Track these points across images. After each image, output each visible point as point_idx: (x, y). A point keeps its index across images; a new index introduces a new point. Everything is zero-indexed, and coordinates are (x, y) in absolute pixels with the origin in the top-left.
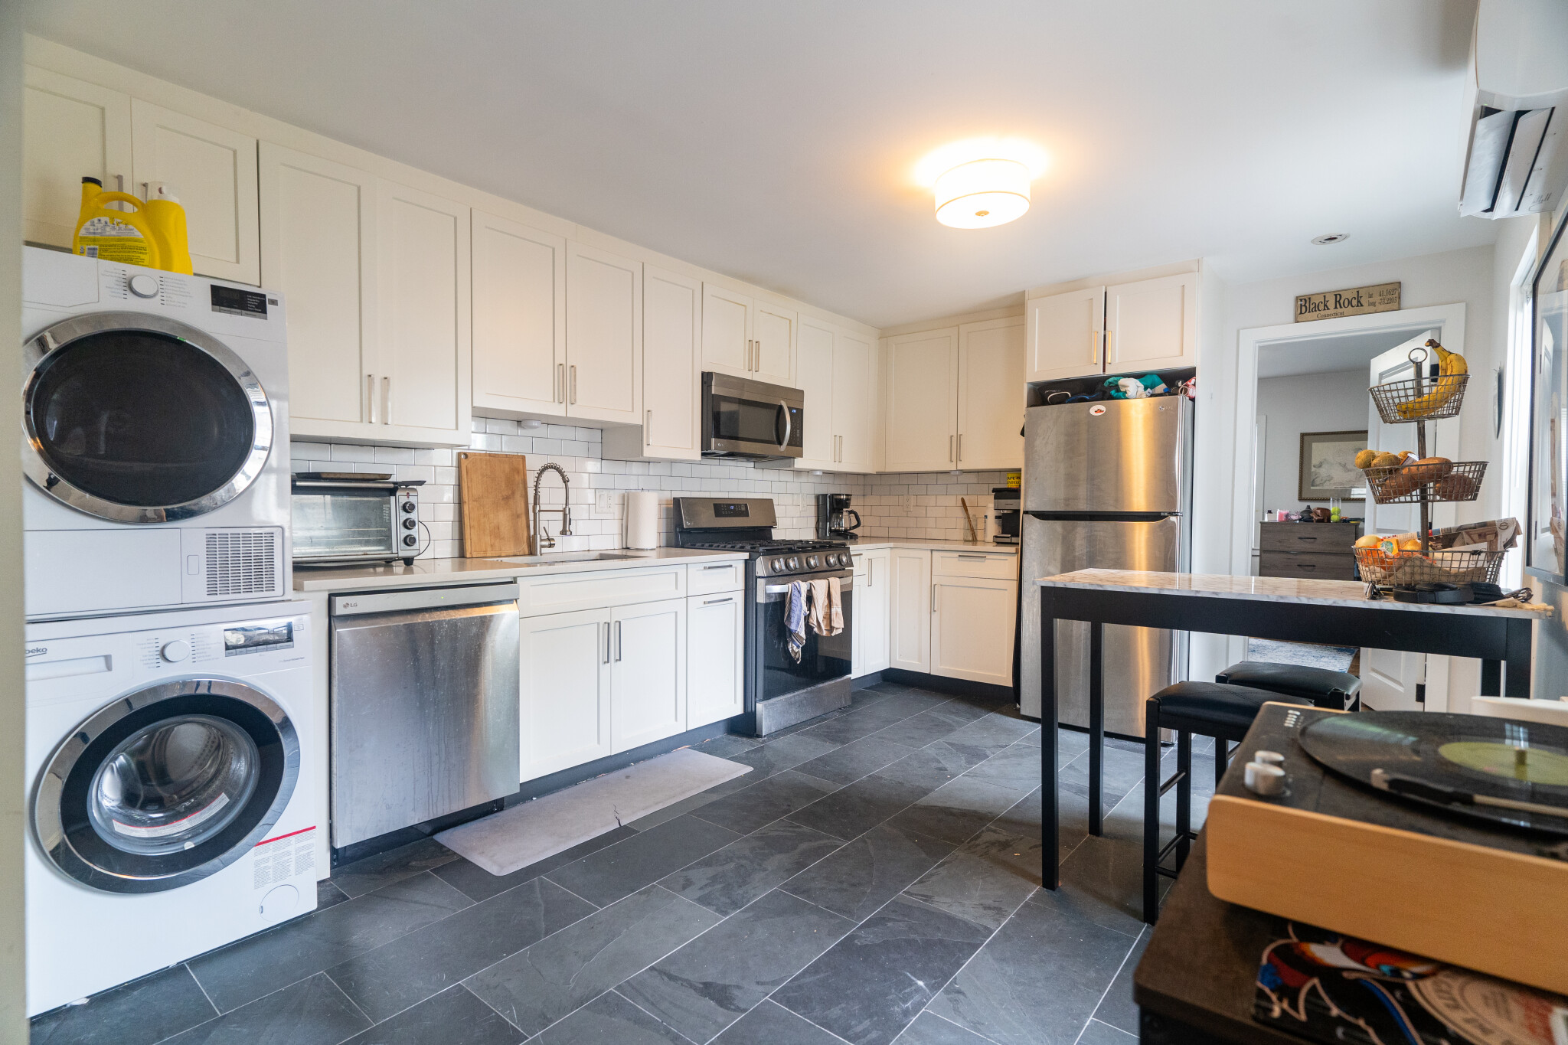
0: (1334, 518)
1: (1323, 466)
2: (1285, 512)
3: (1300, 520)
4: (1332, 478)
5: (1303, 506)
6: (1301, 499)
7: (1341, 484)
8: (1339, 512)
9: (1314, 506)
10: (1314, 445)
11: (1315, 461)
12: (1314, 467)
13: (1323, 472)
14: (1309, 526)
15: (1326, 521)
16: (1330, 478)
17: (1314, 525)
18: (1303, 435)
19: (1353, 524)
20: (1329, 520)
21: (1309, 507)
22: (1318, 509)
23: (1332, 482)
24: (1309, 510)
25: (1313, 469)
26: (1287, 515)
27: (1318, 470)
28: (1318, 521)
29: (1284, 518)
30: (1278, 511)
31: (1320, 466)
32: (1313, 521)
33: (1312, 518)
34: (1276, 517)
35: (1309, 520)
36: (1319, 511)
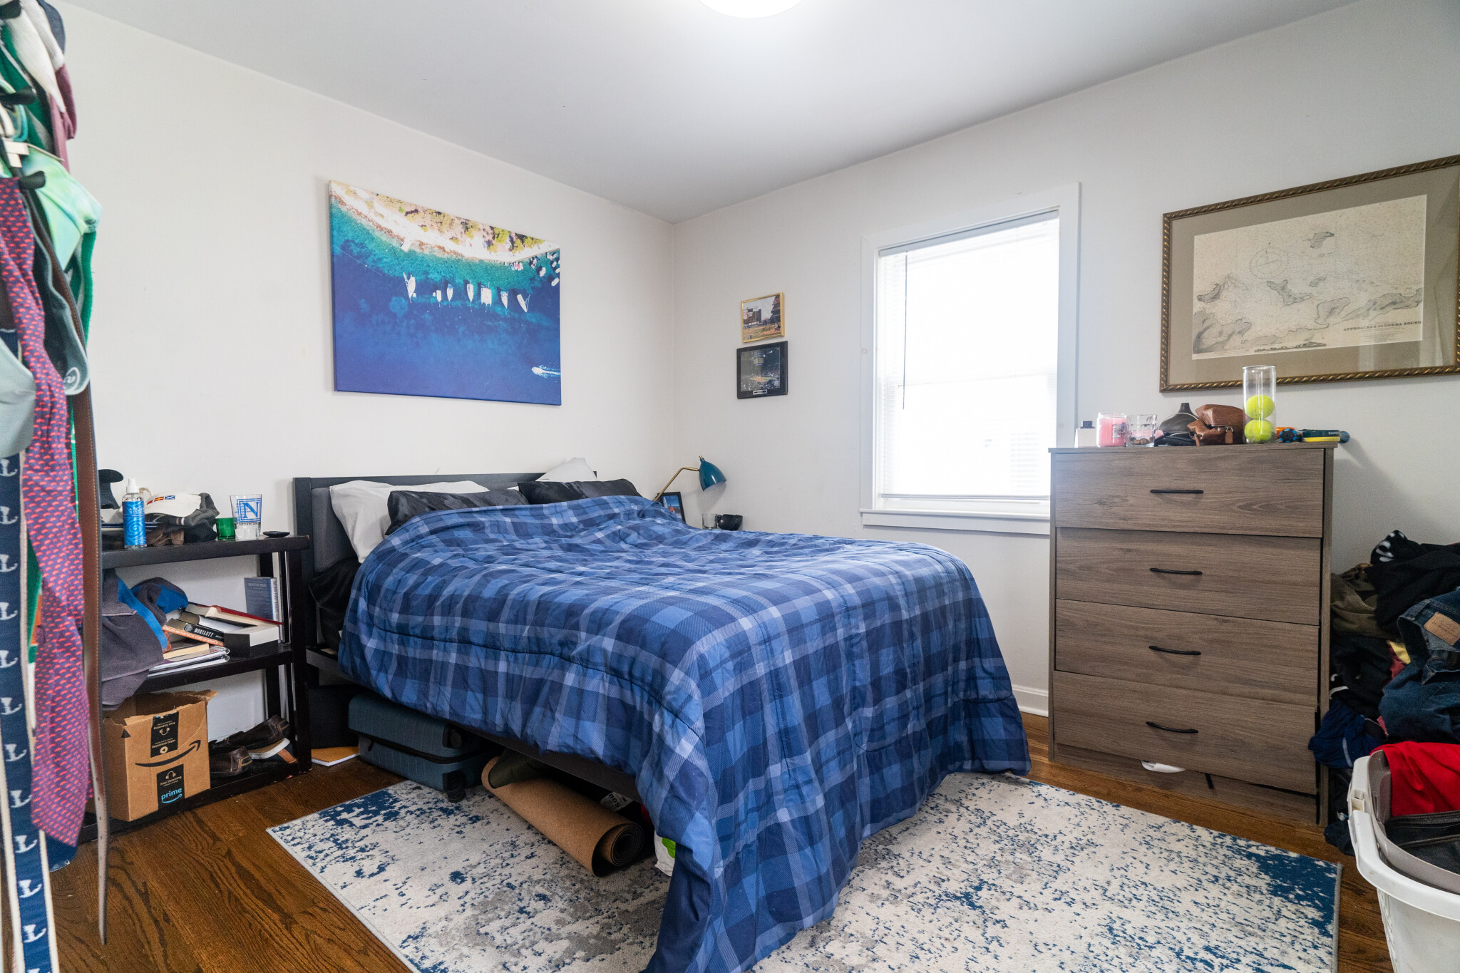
0: (1255, 429)
1: (1224, 293)
2: (1116, 420)
3: (1158, 442)
4: (1249, 325)
5: (1171, 406)
6: (1167, 388)
7: (1275, 339)
8: (1270, 410)
9: (1197, 402)
10: (1199, 240)
11: (1201, 285)
12: (1200, 299)
13: (1223, 311)
14: (1184, 454)
15: (1229, 438)
16: (1243, 327)
17: (1200, 451)
18: (1169, 219)
19: (1315, 447)
20: (1239, 438)
21: (1186, 407)
22: (1208, 407)
23: (1249, 335)
24: (1185, 414)
25: (1197, 306)
26: (1123, 430)
27: (1209, 307)
28: (1208, 441)
29: (1115, 438)
30: (1100, 416)
31: (1216, 297)
32: (1193, 443)
33: (1193, 433)
34: (1096, 439)
35: (1187, 440)
36: (1210, 413)
